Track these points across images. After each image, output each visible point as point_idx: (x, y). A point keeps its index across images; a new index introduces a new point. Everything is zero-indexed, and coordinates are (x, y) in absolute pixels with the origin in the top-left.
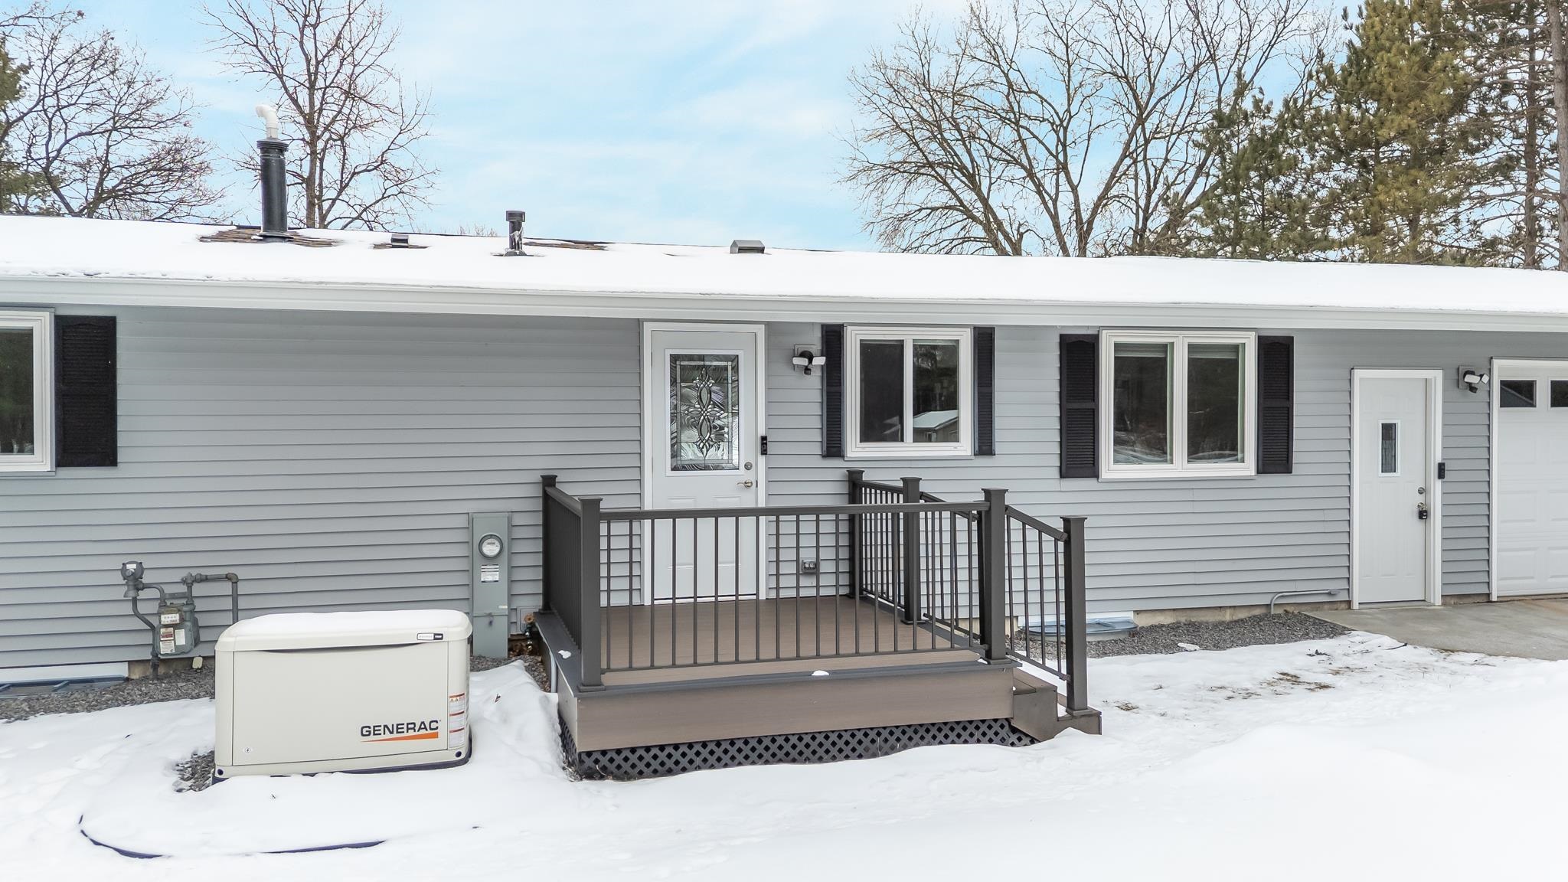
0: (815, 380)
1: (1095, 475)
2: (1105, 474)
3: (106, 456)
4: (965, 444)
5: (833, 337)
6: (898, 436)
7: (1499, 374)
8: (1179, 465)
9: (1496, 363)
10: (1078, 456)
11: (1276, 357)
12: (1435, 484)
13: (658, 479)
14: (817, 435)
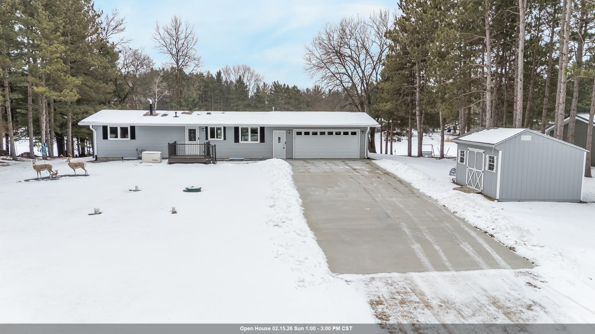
0: (205, 132)
1: (239, 142)
2: (240, 142)
3: (135, 139)
4: (222, 139)
5: (207, 128)
6: (215, 138)
7: (295, 131)
8: (249, 141)
9: (294, 130)
10: (237, 140)
11: (262, 129)
12: (285, 144)
13: (187, 141)
14: (205, 137)
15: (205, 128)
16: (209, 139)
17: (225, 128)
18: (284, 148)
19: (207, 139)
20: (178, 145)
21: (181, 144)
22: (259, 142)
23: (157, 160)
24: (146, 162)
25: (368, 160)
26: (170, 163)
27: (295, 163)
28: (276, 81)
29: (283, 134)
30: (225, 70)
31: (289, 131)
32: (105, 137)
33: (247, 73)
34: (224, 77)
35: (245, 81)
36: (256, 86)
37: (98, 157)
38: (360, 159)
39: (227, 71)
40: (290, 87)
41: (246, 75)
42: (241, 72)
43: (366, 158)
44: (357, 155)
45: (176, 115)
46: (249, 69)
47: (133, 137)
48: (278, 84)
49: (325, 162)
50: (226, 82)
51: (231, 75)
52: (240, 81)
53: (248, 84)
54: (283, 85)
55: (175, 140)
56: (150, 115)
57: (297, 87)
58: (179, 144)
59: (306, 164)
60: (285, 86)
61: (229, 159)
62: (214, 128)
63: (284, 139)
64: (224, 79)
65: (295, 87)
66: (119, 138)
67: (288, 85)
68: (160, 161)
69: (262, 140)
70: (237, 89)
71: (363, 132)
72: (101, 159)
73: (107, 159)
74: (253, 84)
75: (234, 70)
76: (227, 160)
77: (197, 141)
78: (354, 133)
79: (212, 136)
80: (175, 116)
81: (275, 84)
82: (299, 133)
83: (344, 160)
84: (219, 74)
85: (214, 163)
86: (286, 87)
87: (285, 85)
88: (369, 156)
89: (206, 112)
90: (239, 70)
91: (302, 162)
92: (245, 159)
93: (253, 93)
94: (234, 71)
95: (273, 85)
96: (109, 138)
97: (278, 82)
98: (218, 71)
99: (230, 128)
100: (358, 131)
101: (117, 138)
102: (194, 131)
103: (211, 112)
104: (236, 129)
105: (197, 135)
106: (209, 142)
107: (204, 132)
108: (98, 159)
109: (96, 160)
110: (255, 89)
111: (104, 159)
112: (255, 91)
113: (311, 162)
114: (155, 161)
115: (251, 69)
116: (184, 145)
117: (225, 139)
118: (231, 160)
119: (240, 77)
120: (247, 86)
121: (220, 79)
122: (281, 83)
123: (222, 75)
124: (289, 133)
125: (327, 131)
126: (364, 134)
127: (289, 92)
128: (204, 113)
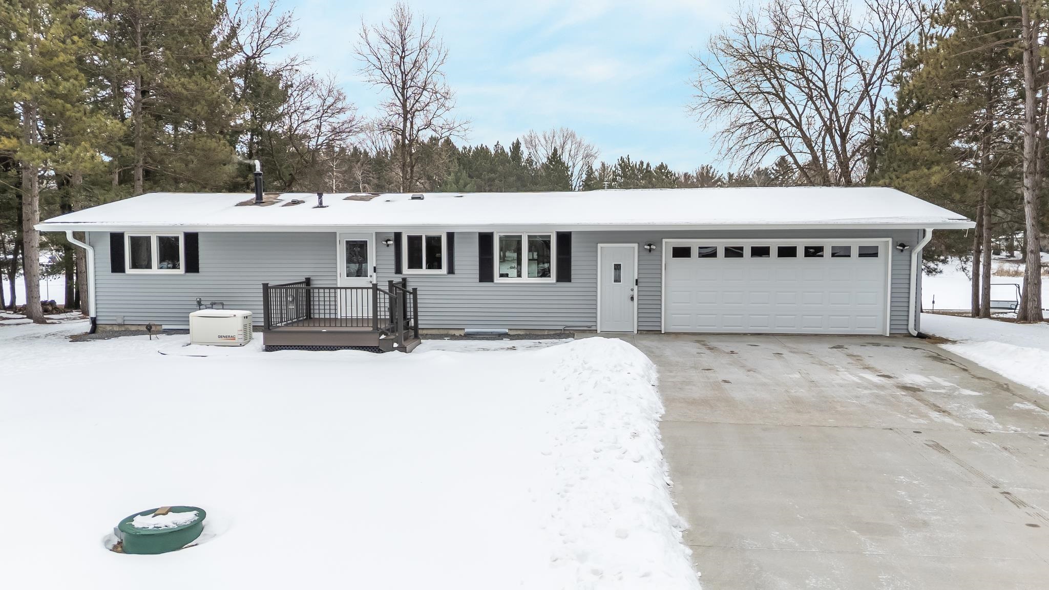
1: (492, 281)
2: (495, 281)
4: (444, 270)
5: (398, 236)
6: (421, 267)
7: (668, 245)
8: (525, 279)
9: (664, 241)
10: (486, 274)
11: (565, 239)
12: (636, 288)
13: (343, 280)
14: (393, 267)
15: (392, 237)
16: (406, 270)
17: (451, 236)
18: (632, 298)
19: (398, 270)
20: (316, 291)
21: (324, 288)
22: (553, 278)
23: (233, 338)
24: (201, 343)
25: (924, 341)
26: (269, 348)
27: (671, 350)
28: (625, 157)
29: (629, 254)
30: (528, 139)
31: (650, 245)
32: (117, 266)
33: (569, 142)
34: (525, 152)
35: (565, 158)
36: (585, 168)
37: (98, 322)
38: (893, 336)
39: (531, 143)
40: (653, 167)
41: (567, 147)
42: (558, 143)
43: (915, 333)
44: (880, 323)
45: (321, 203)
46: (573, 136)
47: (193, 266)
48: (629, 161)
49: (774, 347)
50: (530, 161)
51: (539, 148)
52: (555, 158)
53: (570, 164)
54: (638, 163)
55: (307, 275)
56: (256, 204)
57: (667, 167)
58: (319, 288)
59: (707, 359)
60: (642, 165)
61: (462, 333)
62: (420, 238)
63: (631, 272)
64: (525, 156)
65: (662, 167)
66: (155, 270)
67: (648, 165)
68: (241, 341)
69: (564, 275)
70: (549, 175)
71: (903, 246)
72: (109, 328)
73: (123, 330)
74: (581, 163)
75: (545, 138)
76: (457, 333)
77: (372, 278)
78: (869, 253)
79: (415, 263)
80: (317, 204)
81: (623, 161)
82: (682, 253)
83: (839, 342)
84: (516, 147)
85: (402, 349)
86: (645, 167)
87: (642, 163)
88: (925, 328)
89: (410, 195)
90: (554, 137)
91: (691, 348)
92: (512, 333)
93: (579, 180)
94: (546, 140)
95: (620, 165)
96: (129, 270)
97: (629, 159)
98: (515, 142)
99: (466, 235)
100: (885, 245)
101: (151, 268)
102: (363, 245)
103: (425, 194)
104: (485, 240)
105: (372, 261)
106: (404, 280)
107: (392, 250)
108: (100, 329)
109: (94, 330)
110: (584, 173)
111: (116, 328)
112: (584, 177)
113: (726, 345)
114: (227, 341)
115: (577, 136)
116: (332, 291)
117: (451, 270)
118: (469, 336)
119: (555, 150)
120: (567, 168)
121: (518, 156)
122: (635, 160)
123: (523, 148)
124: (650, 250)
125: (774, 244)
126: (906, 253)
127: (650, 176)
128: (403, 199)
